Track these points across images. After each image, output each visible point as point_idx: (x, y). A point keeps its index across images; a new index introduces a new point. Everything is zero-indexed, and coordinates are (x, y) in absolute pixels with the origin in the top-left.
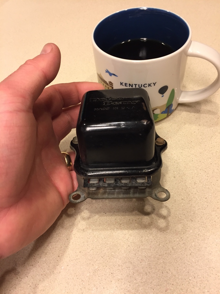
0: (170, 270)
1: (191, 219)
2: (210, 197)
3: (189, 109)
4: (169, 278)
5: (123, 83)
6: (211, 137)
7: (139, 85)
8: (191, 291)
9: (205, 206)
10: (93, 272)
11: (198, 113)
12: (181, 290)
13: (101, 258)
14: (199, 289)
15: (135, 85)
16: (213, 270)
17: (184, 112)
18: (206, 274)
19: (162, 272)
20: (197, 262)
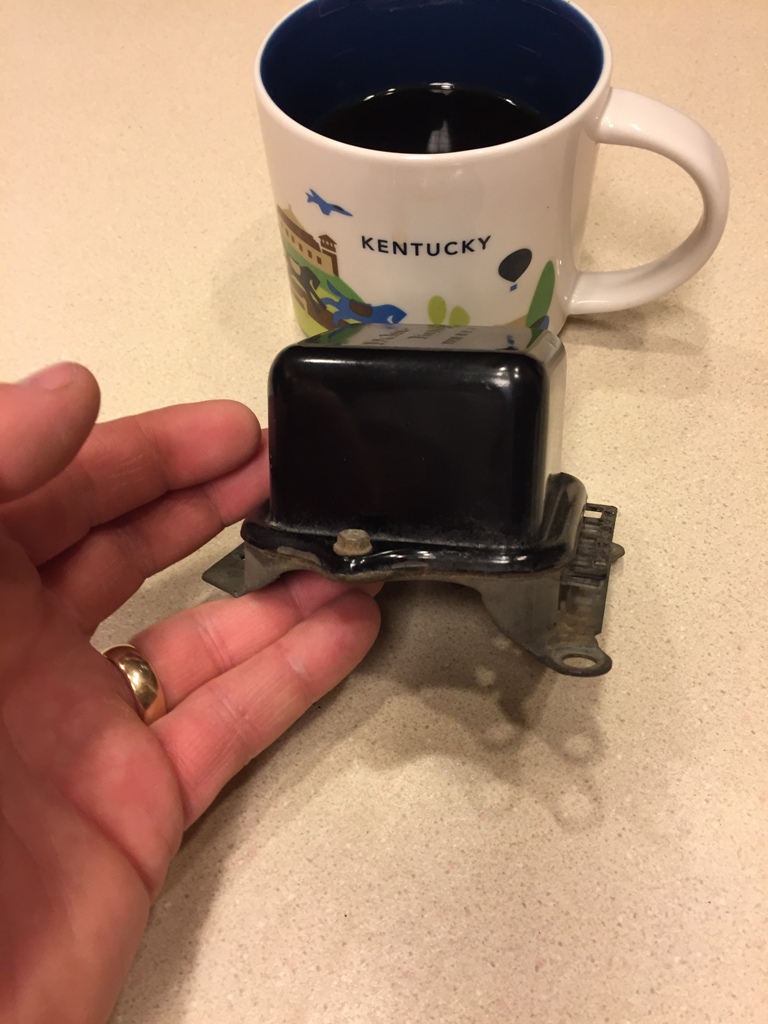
0: (548, 894)
1: (618, 716)
2: (682, 637)
3: (604, 335)
4: (545, 923)
5: (370, 239)
6: (683, 433)
7: (429, 245)
8: (625, 963)
9: (665, 668)
10: (280, 916)
11: (635, 348)
12: (589, 962)
13: (307, 862)
14: (652, 955)
15: (414, 247)
16: (699, 886)
17: (586, 346)
18: (676, 901)
19: (520, 901)
20: (641, 861)
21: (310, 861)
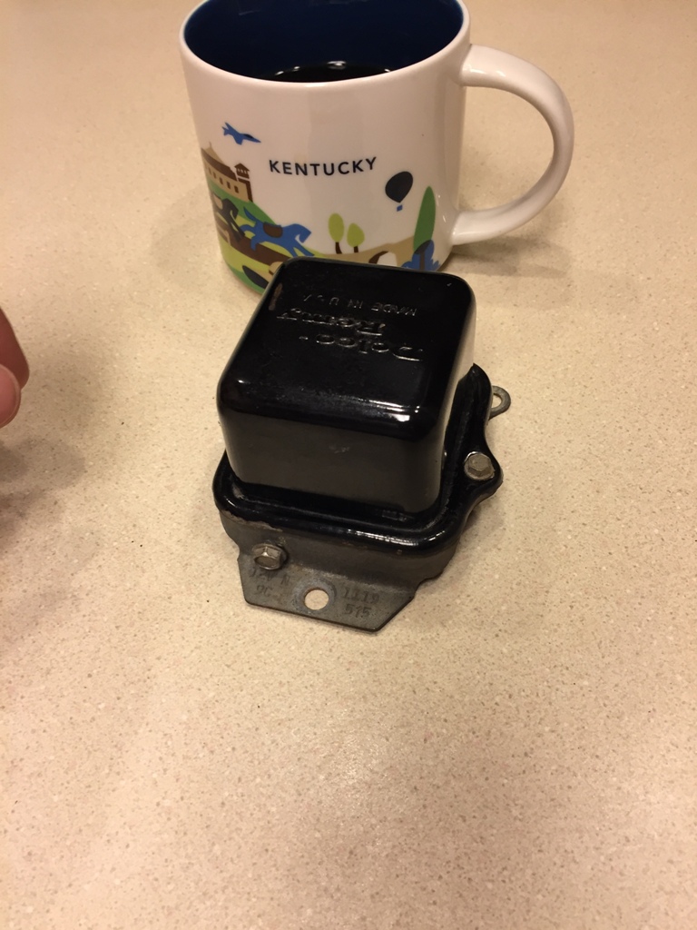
0: (435, 683)
2: (550, 485)
4: (432, 705)
5: (277, 162)
6: (550, 335)
7: (325, 165)
8: (501, 734)
9: (535, 508)
10: (201, 710)
11: (510, 274)
12: (471, 734)
13: (226, 668)
14: (525, 726)
16: (565, 671)
17: (469, 274)
18: (545, 683)
19: (411, 689)
20: (515, 655)
21: (228, 666)
